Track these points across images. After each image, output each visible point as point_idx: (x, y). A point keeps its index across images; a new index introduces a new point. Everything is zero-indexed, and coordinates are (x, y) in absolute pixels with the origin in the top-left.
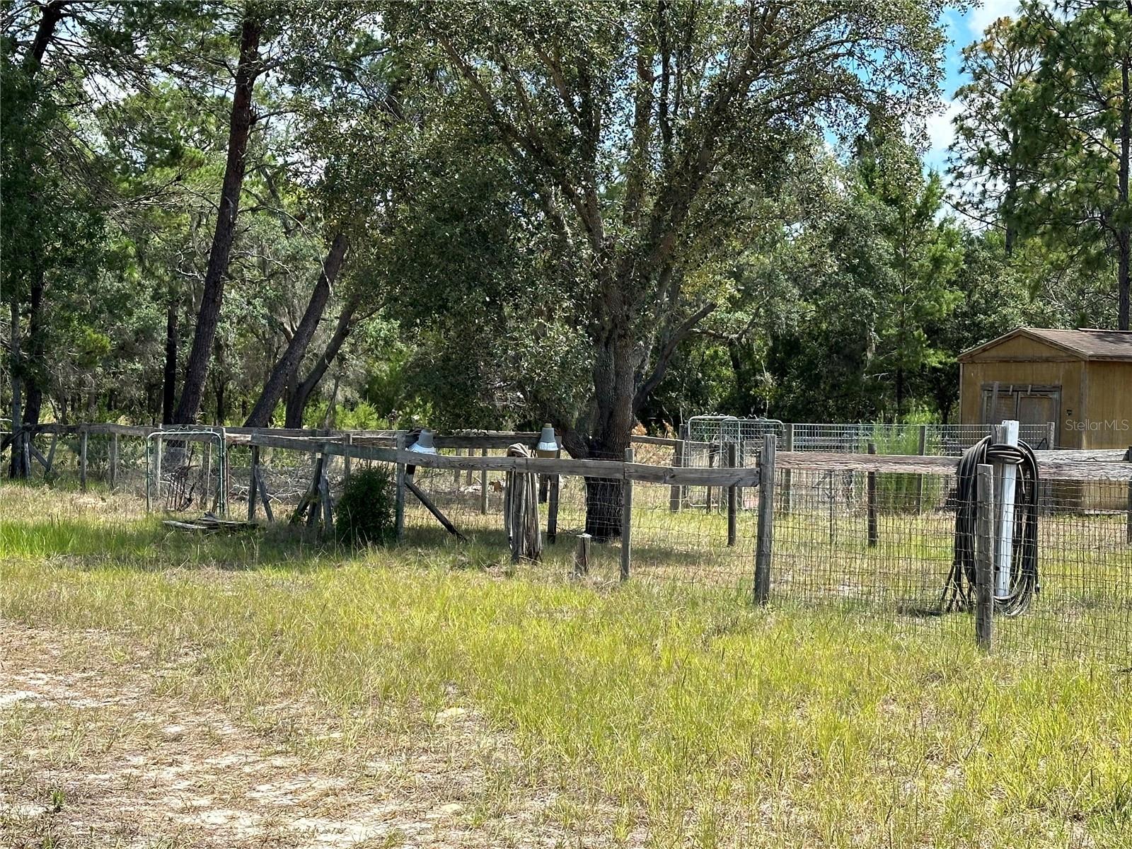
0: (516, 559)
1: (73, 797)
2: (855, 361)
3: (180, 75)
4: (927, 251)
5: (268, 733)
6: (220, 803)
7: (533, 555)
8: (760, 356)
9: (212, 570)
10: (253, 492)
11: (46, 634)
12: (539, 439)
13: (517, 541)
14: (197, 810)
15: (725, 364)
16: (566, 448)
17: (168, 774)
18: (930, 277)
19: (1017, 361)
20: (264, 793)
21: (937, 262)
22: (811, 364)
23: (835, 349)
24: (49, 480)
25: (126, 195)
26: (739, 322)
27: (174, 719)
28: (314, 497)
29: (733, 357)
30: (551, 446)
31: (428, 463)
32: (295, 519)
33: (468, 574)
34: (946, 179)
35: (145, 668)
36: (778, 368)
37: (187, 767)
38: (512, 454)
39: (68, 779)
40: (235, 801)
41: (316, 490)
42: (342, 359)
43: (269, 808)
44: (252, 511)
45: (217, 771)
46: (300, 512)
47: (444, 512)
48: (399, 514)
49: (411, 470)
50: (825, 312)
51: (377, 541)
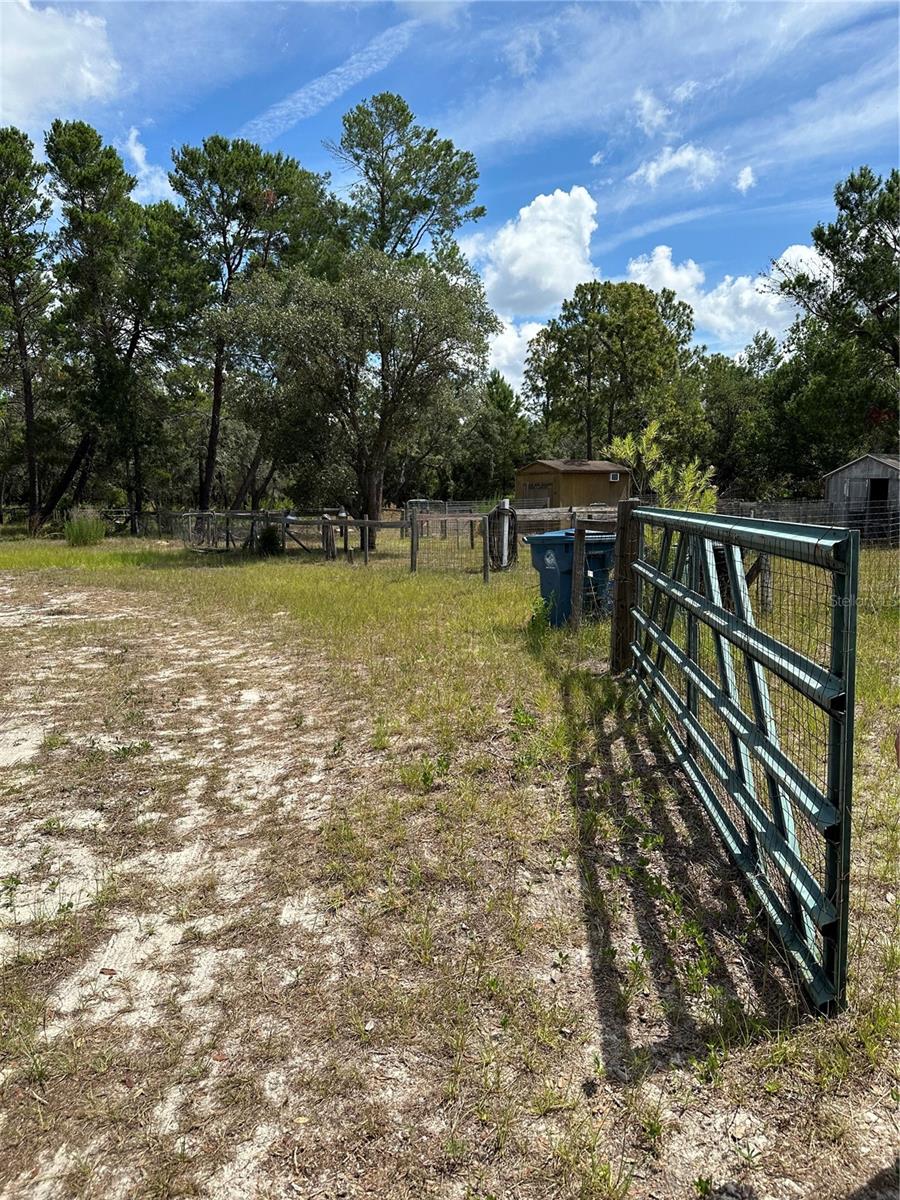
0: (327, 559)
1: (132, 647)
2: (486, 475)
3: (194, 360)
4: (515, 429)
5: (209, 624)
6: (187, 647)
7: (334, 557)
8: (449, 473)
9: (206, 568)
10: (227, 538)
11: (133, 594)
12: (338, 512)
13: (327, 552)
14: (177, 649)
15: (435, 477)
16: (351, 515)
17: (170, 638)
18: (515, 439)
19: (535, 474)
20: (204, 643)
21: (518, 433)
22: (469, 476)
23: (478, 470)
24: (146, 535)
25: (173, 412)
26: (439, 460)
27: (176, 621)
28: (251, 539)
29: (439, 474)
30: (344, 515)
31: (293, 522)
32: (244, 547)
33: (307, 565)
34: (522, 398)
35: (170, 604)
36: (455, 478)
37: (177, 636)
38: (324, 518)
39: (132, 642)
40: (192, 646)
41: (252, 535)
42: (275, 480)
43: (203, 647)
44: (228, 544)
45: (187, 637)
46: (246, 544)
47: (303, 543)
48: (284, 544)
49: (288, 526)
50: (473, 455)
51: (273, 554)
